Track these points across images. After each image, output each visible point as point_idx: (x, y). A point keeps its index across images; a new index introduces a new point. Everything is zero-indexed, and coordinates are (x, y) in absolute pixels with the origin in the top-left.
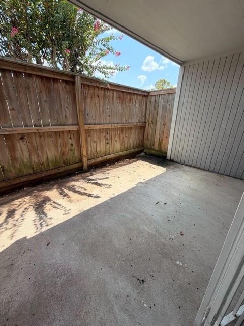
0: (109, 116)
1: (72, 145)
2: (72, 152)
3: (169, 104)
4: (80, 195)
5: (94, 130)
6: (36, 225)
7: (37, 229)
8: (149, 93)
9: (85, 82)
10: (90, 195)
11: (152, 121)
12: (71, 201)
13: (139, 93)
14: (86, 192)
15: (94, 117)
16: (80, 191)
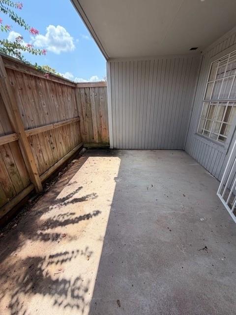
0: (47, 114)
1: (12, 165)
2: (15, 176)
3: (101, 97)
4: (76, 225)
5: (35, 135)
6: (68, 305)
7: (78, 307)
8: (76, 84)
9: (8, 66)
10: (88, 216)
11: (86, 115)
12: (72, 238)
13: (69, 84)
14: (77, 215)
15: (31, 118)
16: (69, 220)
